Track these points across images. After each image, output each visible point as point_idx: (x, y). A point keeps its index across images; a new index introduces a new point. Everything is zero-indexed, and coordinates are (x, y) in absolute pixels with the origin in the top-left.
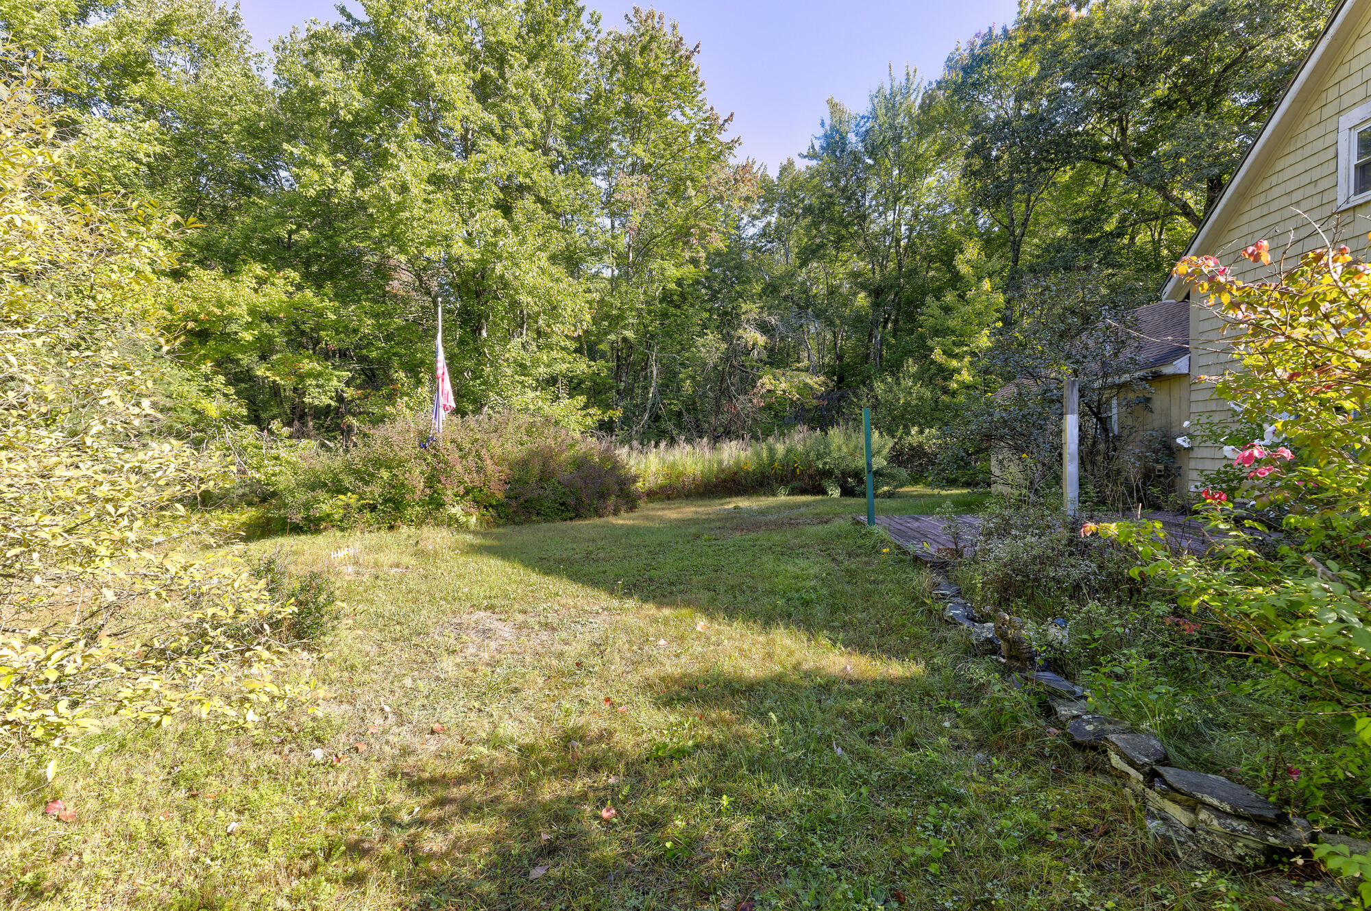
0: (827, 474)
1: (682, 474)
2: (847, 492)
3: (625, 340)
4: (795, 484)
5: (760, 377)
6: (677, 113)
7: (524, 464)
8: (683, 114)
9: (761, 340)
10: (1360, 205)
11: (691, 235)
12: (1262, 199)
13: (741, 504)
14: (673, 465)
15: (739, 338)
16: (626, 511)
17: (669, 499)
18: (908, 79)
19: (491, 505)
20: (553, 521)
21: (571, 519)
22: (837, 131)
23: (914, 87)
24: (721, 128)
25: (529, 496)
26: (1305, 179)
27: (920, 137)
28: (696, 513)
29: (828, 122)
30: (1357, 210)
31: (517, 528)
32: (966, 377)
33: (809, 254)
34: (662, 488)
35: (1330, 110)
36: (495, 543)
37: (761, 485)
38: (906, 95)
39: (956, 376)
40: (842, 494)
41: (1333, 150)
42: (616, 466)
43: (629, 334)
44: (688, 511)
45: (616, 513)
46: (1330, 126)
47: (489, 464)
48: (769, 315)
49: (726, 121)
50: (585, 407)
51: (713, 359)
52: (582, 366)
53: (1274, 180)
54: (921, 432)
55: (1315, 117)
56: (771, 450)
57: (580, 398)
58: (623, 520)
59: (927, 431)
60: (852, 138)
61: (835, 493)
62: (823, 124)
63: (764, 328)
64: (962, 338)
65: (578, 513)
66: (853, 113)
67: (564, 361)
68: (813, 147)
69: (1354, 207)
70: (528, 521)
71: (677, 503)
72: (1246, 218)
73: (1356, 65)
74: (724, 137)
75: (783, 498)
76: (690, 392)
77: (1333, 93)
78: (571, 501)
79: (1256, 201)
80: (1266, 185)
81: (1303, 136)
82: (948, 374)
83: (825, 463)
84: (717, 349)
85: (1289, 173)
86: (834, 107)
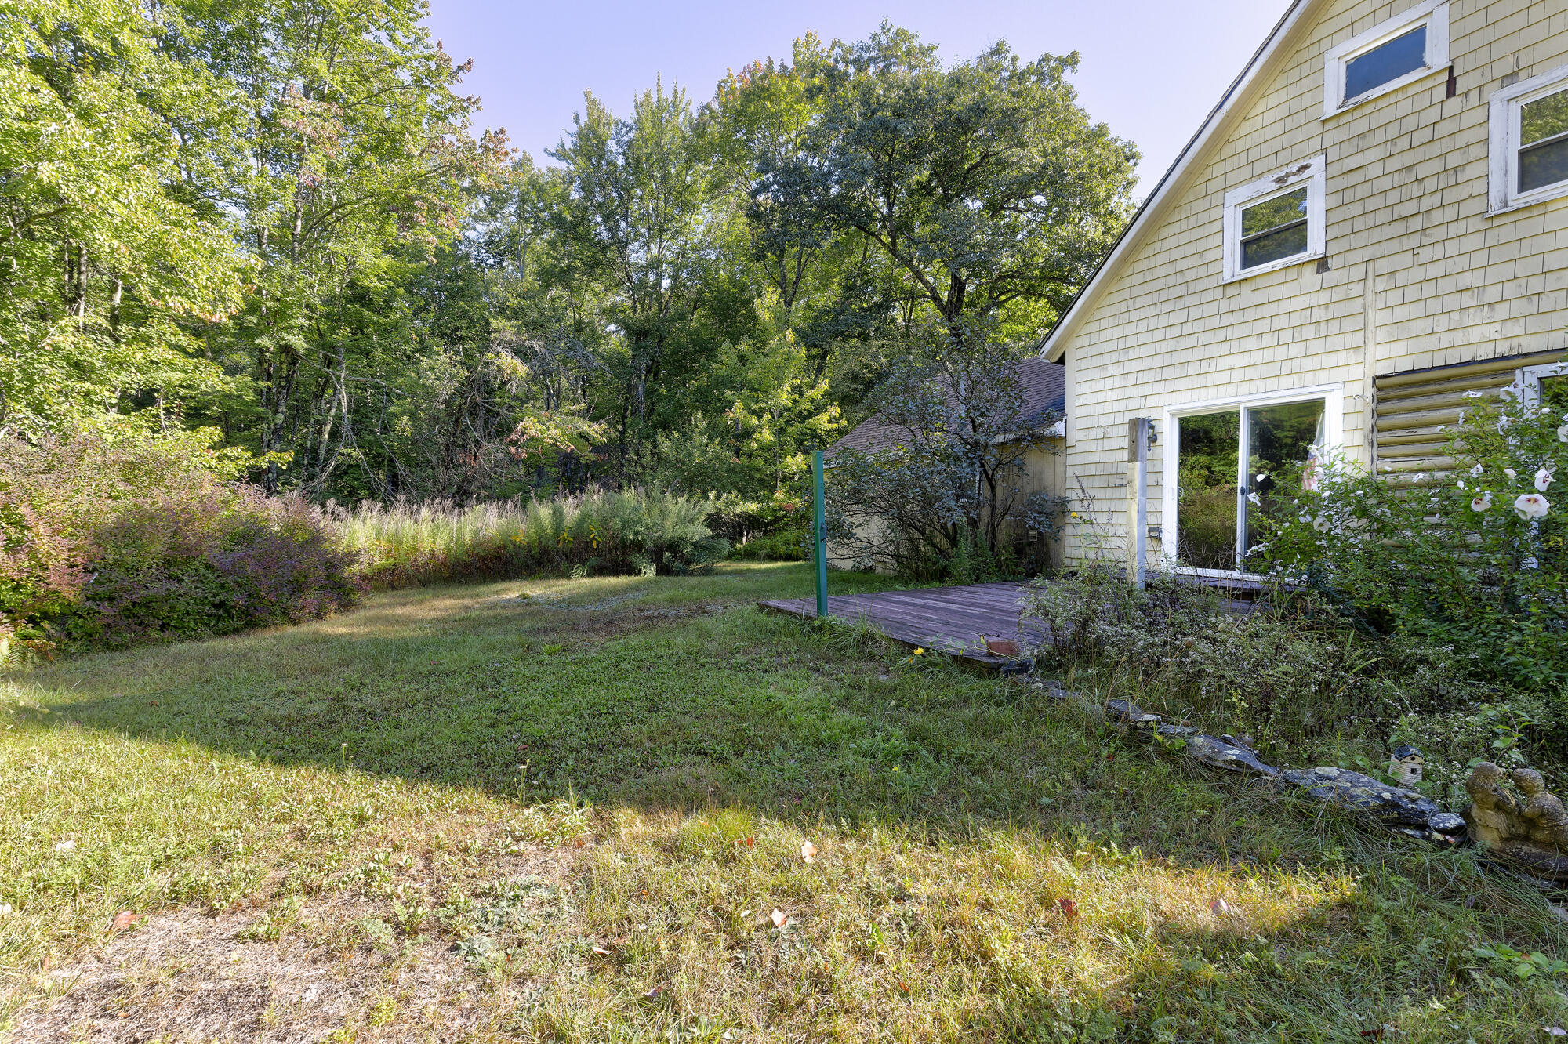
0: (638, 546)
1: (414, 549)
2: (664, 570)
3: (287, 349)
4: (594, 560)
5: (517, 421)
6: (383, 35)
7: (124, 533)
8: (392, 39)
9: (522, 369)
10: (1246, 279)
11: (413, 208)
12: (1145, 265)
13: (528, 592)
14: (396, 539)
15: (487, 364)
16: (338, 611)
17: (393, 587)
18: (675, 97)
19: (46, 616)
20: (198, 637)
21: (236, 631)
22: (595, 132)
23: (683, 105)
24: (453, 75)
25: (140, 595)
26: (1190, 249)
27: (689, 165)
28: (466, 608)
29: (584, 119)
30: (1243, 284)
31: (120, 658)
32: (767, 436)
33: (550, 277)
34: (382, 572)
35: (1213, 186)
36: (83, 697)
37: (540, 563)
38: (674, 113)
39: (757, 435)
40: (658, 572)
41: (1219, 223)
42: (316, 540)
43: (298, 342)
44: (444, 604)
45: (319, 616)
46: (1216, 200)
47: (41, 537)
48: (531, 338)
49: (460, 68)
50: (221, 445)
51: (446, 388)
52: (211, 379)
53: (1157, 247)
54: (718, 498)
55: (1201, 190)
56: (557, 514)
57: (209, 430)
58: (336, 626)
59: (725, 496)
60: (612, 145)
61: (650, 571)
62: (577, 120)
63: (521, 352)
64: (759, 390)
65: (251, 620)
66: (614, 116)
67: (172, 366)
68: (563, 146)
69: (1240, 281)
70: (143, 641)
71: (415, 593)
72: (1127, 282)
73: (1241, 145)
74: (457, 90)
75: (580, 583)
76: (408, 432)
77: (1218, 170)
78: (237, 598)
79: (1137, 267)
80: (1149, 251)
81: (1187, 207)
82: (747, 434)
83: (636, 533)
84: (453, 376)
85: (1172, 242)
86: (593, 104)
